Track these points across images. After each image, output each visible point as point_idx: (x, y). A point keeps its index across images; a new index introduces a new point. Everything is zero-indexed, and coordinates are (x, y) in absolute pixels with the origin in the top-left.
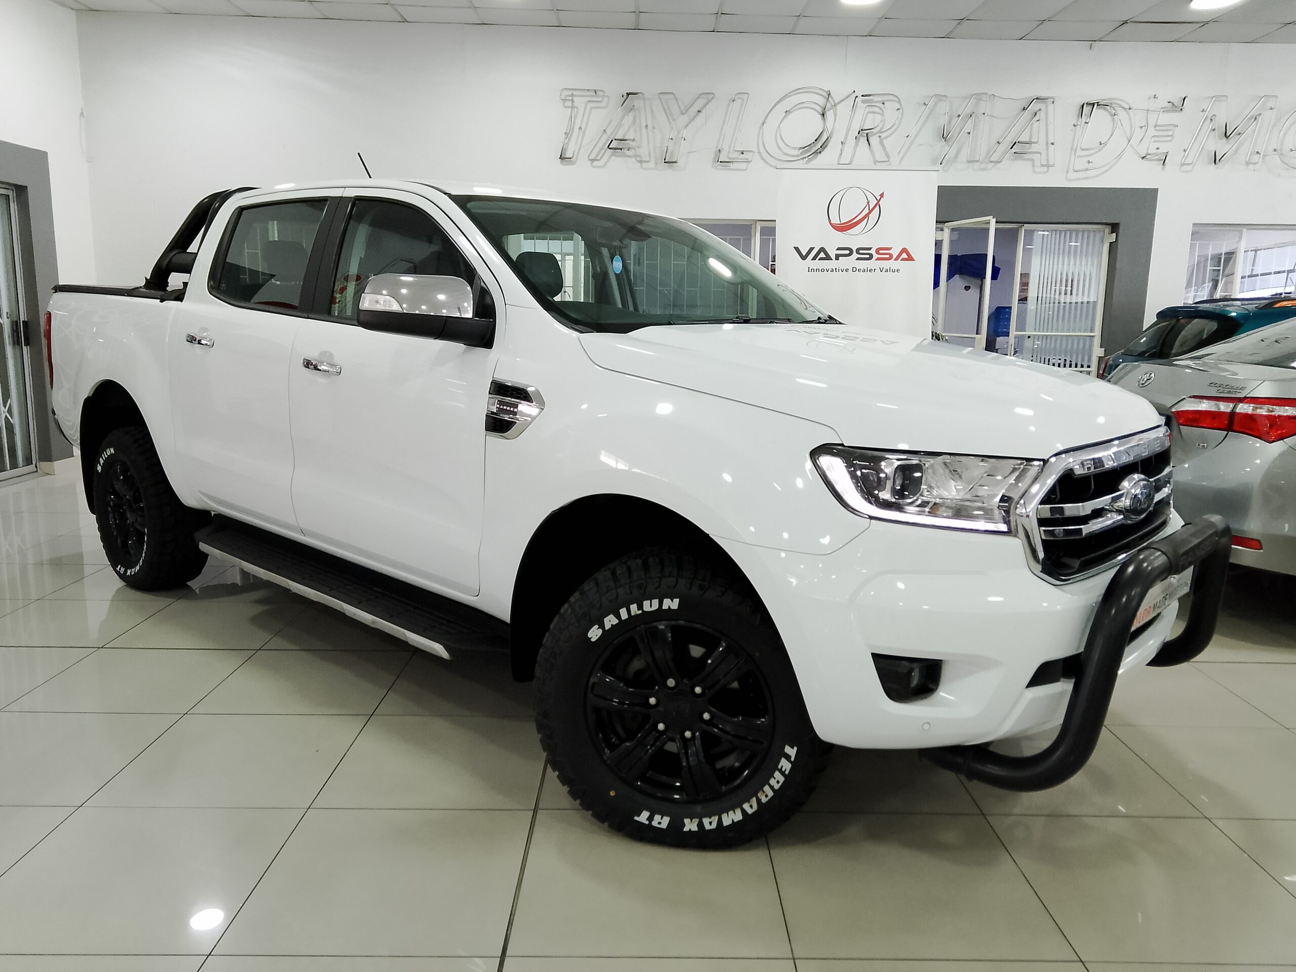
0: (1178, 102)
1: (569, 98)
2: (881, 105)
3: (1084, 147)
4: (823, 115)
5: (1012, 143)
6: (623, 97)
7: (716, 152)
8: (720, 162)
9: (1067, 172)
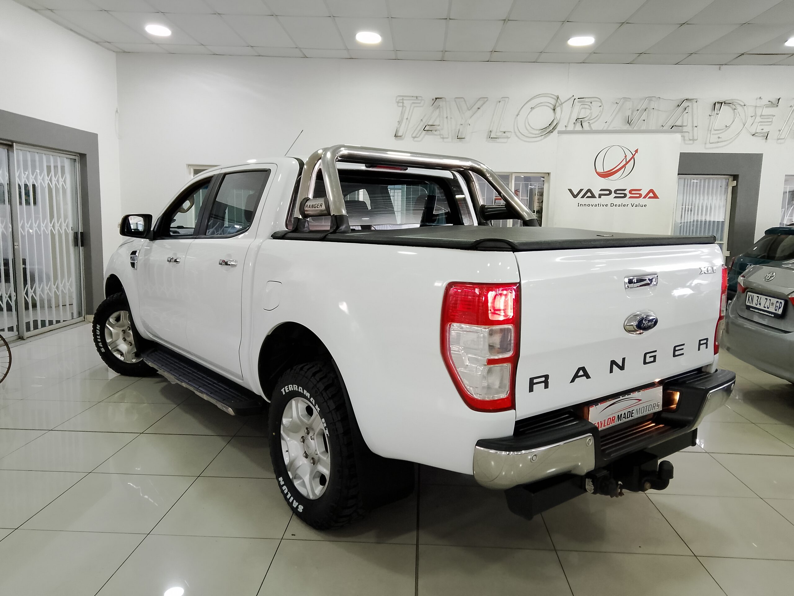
0: (775, 102)
1: (401, 101)
2: (590, 104)
3: (715, 129)
4: (554, 110)
5: (671, 126)
6: (433, 100)
7: (489, 133)
8: (491, 138)
9: (706, 144)
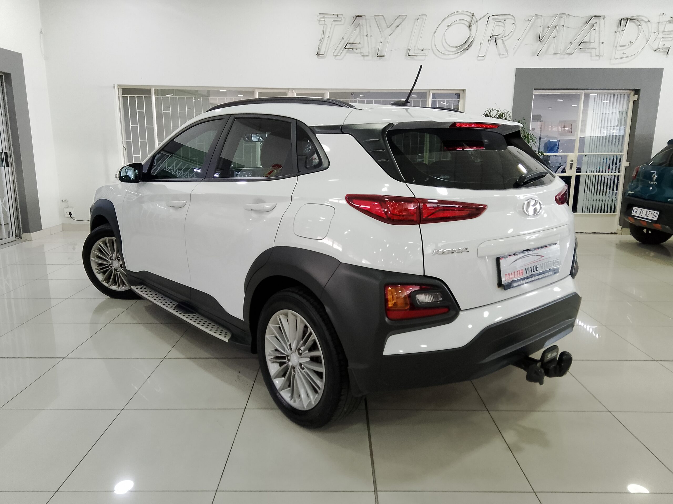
1: (322, 19)
2: (503, 21)
3: (620, 45)
4: (470, 27)
5: (578, 43)
6: (353, 18)
7: (407, 50)
8: (410, 56)
9: (611, 60)
